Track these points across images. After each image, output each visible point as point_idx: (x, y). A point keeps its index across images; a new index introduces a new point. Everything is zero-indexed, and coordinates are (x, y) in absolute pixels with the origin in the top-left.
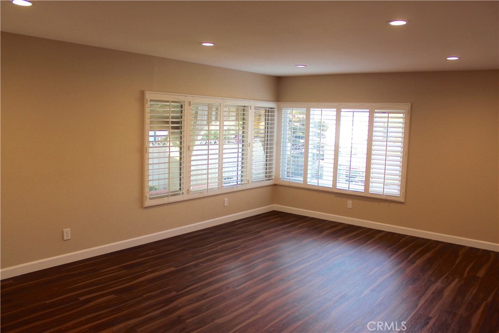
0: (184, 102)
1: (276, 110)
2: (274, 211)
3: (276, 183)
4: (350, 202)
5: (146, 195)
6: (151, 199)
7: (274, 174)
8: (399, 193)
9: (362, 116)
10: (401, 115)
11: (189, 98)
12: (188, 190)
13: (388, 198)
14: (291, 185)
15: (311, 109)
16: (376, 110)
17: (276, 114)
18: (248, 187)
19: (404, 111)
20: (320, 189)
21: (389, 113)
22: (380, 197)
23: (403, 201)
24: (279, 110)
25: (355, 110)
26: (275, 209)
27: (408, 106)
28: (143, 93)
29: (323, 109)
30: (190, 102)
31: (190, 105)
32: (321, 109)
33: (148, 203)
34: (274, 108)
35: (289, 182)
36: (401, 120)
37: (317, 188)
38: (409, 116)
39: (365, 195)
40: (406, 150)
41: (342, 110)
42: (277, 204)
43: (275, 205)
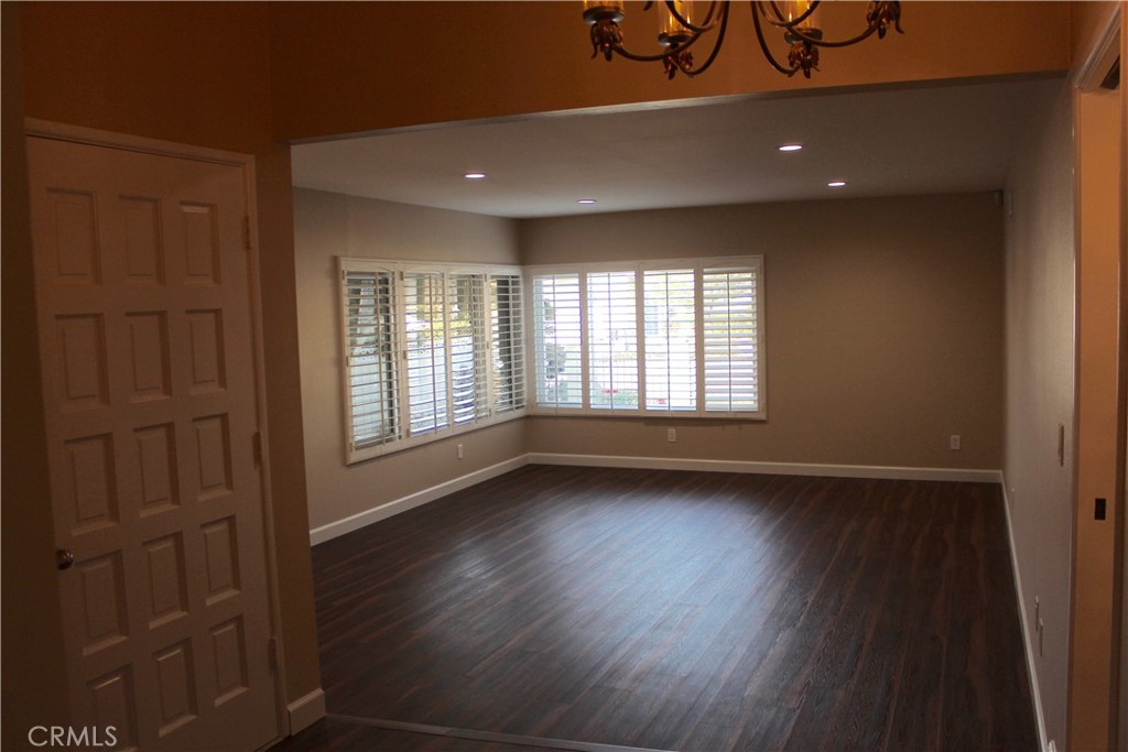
0: (393, 273)
1: (521, 279)
2: (529, 465)
3: (531, 413)
4: (672, 431)
5: (351, 441)
6: (357, 449)
7: (525, 396)
8: (756, 405)
9: (683, 280)
10: (749, 276)
11: (399, 266)
12: (408, 431)
13: (739, 416)
14: (560, 413)
15: (588, 275)
16: (705, 270)
17: (521, 286)
18: (491, 421)
19: (753, 268)
20: (616, 414)
21: (728, 273)
22: (724, 416)
23: (763, 416)
24: (528, 280)
25: (669, 272)
26: (531, 462)
27: (759, 260)
28: (335, 261)
29: (611, 274)
30: (402, 274)
31: (402, 279)
32: (606, 274)
33: (354, 457)
34: (517, 277)
35: (556, 409)
36: (749, 283)
37: (610, 414)
38: (762, 277)
39: (697, 416)
40: (763, 332)
41: (646, 273)
42: (533, 451)
43: (530, 454)
